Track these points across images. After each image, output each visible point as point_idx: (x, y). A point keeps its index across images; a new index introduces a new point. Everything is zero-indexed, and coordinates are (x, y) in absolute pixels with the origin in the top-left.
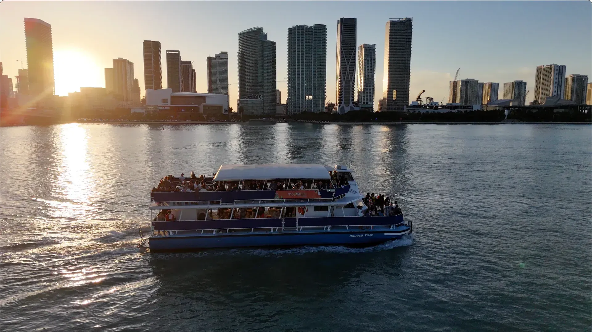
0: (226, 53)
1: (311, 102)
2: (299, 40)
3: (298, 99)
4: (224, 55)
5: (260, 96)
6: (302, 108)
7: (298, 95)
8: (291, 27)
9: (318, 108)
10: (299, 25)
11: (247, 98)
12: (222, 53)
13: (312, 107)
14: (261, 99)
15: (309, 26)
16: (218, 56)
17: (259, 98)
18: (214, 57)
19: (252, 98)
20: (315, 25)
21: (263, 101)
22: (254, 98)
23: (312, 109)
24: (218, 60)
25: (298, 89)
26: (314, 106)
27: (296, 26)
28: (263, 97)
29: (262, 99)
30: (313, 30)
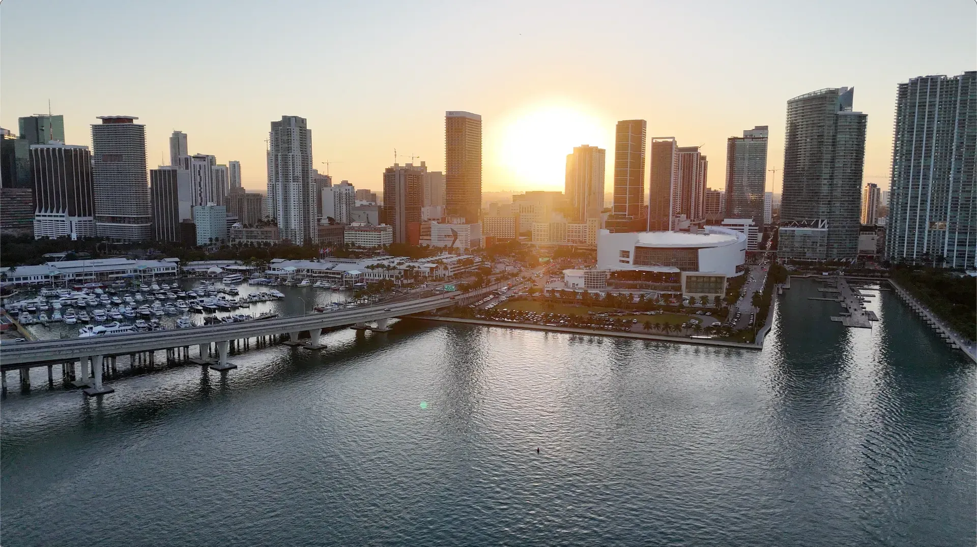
0: (765, 128)
1: (944, 235)
2: (922, 105)
3: (911, 228)
4: (761, 132)
5: (822, 221)
6: (920, 244)
7: (913, 220)
8: (907, 81)
9: (961, 248)
10: (924, 76)
11: (795, 225)
12: (758, 128)
13: (946, 245)
14: (823, 227)
15: (950, 76)
16: (749, 135)
17: (820, 226)
18: (741, 136)
19: (804, 226)
20: (966, 72)
21: (829, 231)
22: (809, 225)
23: (945, 251)
24: (748, 141)
25: (913, 208)
26: (951, 244)
27: (917, 79)
28: (828, 223)
29: (826, 226)
30: (960, 85)
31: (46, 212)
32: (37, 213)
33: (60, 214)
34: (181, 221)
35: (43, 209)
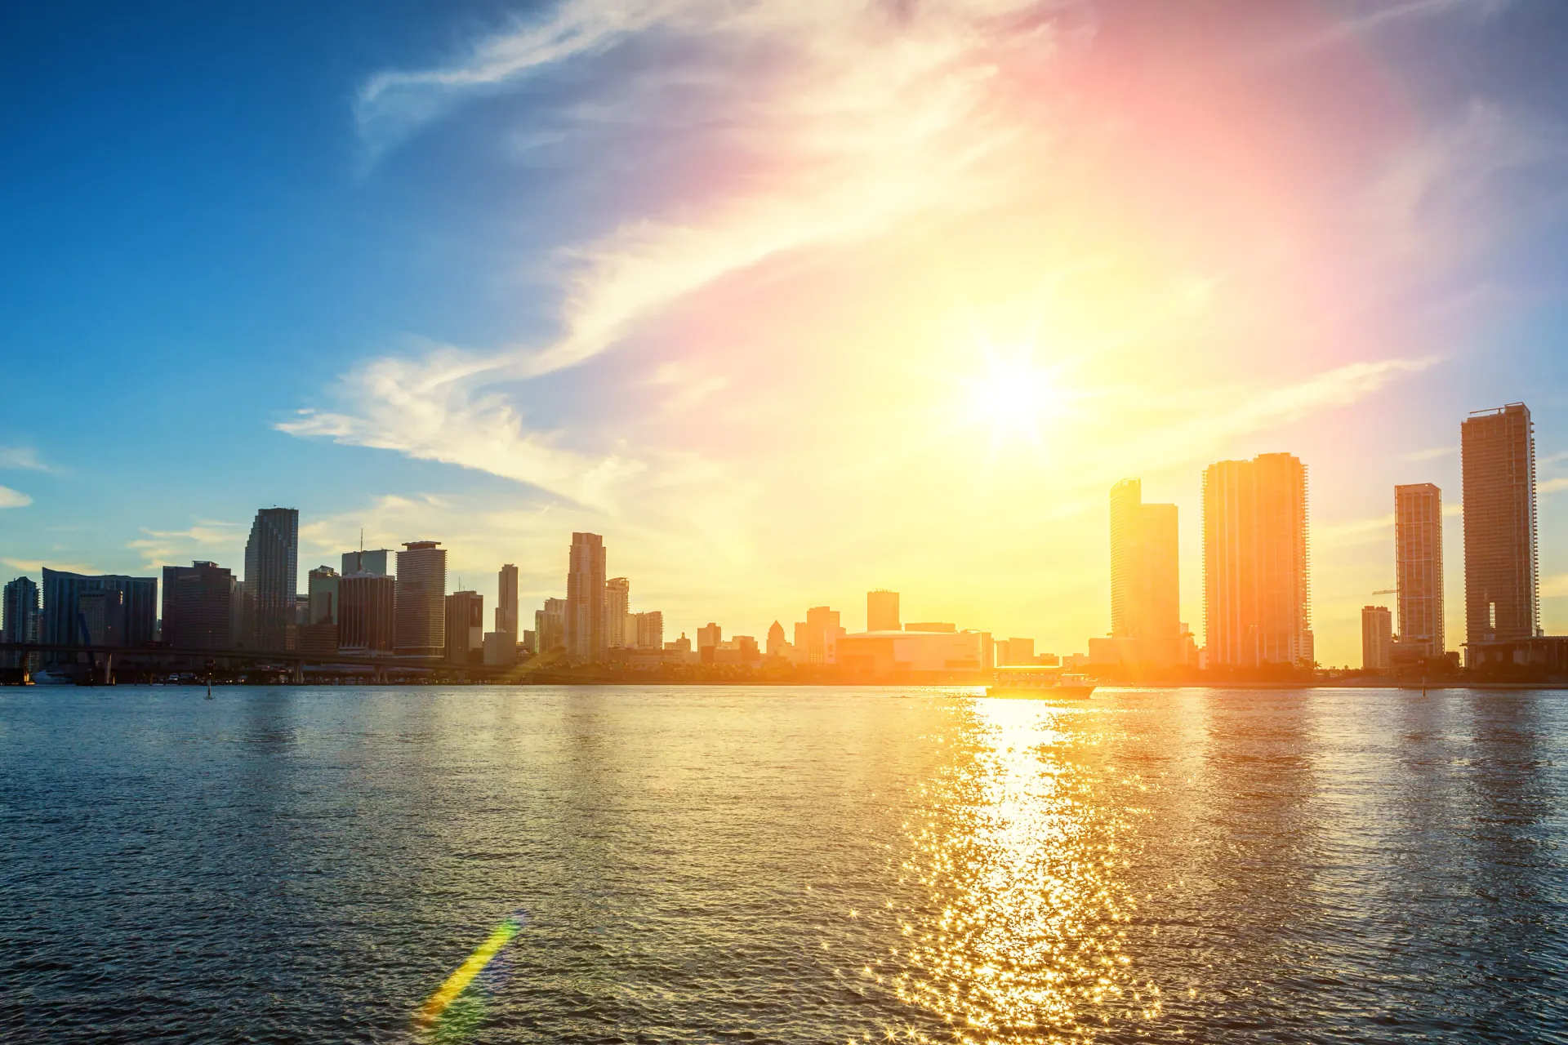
13: (1257, 650)
31: (349, 646)
32: (341, 648)
33: (362, 647)
34: (470, 649)
35: (341, 643)
